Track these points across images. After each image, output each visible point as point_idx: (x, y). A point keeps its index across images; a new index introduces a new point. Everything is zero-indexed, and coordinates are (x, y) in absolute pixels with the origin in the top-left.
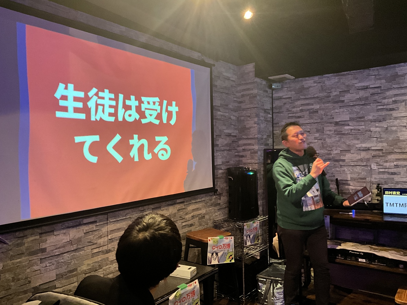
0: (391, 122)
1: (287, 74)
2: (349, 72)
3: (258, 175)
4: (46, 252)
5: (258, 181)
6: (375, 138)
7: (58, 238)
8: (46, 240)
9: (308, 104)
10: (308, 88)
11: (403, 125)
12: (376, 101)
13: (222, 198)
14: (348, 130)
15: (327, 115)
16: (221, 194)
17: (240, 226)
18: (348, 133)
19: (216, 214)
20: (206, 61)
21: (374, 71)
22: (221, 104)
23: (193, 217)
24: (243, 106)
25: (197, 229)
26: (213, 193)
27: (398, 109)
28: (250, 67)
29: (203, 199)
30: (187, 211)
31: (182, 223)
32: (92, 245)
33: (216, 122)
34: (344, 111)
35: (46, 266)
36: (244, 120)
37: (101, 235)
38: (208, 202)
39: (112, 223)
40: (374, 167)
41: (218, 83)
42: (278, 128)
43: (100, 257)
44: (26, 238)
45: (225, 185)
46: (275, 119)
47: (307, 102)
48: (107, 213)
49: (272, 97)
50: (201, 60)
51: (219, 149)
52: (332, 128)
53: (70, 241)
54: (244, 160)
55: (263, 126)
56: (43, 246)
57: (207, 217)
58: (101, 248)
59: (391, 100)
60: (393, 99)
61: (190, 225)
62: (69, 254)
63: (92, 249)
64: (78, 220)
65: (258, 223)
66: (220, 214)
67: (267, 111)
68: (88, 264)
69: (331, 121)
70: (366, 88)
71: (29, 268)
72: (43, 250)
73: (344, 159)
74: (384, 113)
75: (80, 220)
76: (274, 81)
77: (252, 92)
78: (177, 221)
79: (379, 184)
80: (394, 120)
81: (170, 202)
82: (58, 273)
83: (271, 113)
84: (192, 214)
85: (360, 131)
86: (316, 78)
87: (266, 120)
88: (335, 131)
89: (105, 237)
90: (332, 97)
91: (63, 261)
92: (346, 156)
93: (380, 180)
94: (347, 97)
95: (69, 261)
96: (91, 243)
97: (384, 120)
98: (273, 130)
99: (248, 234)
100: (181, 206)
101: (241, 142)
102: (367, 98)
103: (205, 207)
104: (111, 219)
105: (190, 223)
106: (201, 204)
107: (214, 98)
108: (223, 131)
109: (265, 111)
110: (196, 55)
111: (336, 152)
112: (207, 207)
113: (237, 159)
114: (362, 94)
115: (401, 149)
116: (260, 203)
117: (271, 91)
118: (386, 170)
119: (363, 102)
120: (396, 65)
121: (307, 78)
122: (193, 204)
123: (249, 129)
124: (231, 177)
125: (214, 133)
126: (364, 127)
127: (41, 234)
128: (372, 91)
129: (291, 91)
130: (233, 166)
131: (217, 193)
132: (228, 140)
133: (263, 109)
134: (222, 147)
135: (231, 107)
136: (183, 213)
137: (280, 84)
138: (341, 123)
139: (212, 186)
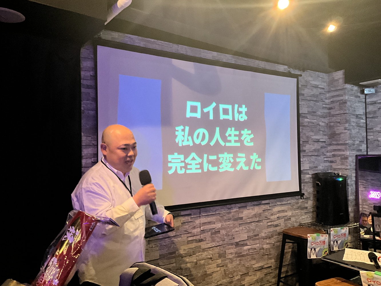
1: (379, 79)
3: (349, 181)
5: (349, 186)
13: (309, 202)
16: (308, 198)
19: (303, 217)
20: (293, 73)
22: (308, 111)
23: (278, 218)
24: (333, 112)
25: (283, 229)
26: (300, 197)
28: (339, 75)
29: (289, 202)
30: (273, 212)
32: (187, 233)
33: (302, 129)
35: (152, 247)
36: (333, 126)
37: (195, 226)
38: (294, 205)
39: (204, 217)
41: (306, 92)
42: (372, 134)
43: (194, 245)
45: (312, 189)
46: (369, 124)
48: (200, 208)
49: (366, 102)
50: (287, 72)
51: (306, 154)
54: (334, 166)
55: (354, 132)
57: (293, 219)
58: (195, 237)
61: (276, 226)
62: (169, 239)
63: (187, 237)
65: (347, 229)
66: (307, 217)
67: (359, 116)
68: (184, 249)
75: (178, 212)
76: (367, 86)
77: (341, 98)
78: (262, 220)
81: (255, 203)
82: (161, 254)
83: (364, 118)
84: (277, 215)
87: (359, 126)
89: (198, 228)
96: (187, 232)
98: (367, 136)
100: (267, 207)
101: (330, 148)
103: (291, 210)
104: (203, 213)
105: (275, 223)
106: (286, 207)
107: (300, 106)
108: (311, 137)
112: (293, 210)
113: (327, 164)
117: (364, 96)
122: (279, 206)
123: (339, 134)
124: (318, 182)
125: (301, 139)
130: (321, 171)
131: (303, 197)
132: (317, 146)
133: (354, 115)
134: (309, 153)
135: (320, 114)
136: (268, 214)
137: (374, 89)
139: (299, 190)
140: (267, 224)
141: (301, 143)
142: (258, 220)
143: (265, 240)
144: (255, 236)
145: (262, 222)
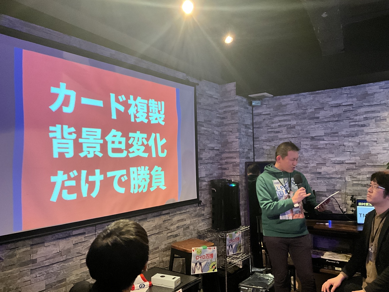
0: (363, 137)
1: (265, 92)
2: (323, 91)
3: (240, 186)
4: (36, 263)
5: (240, 192)
6: (348, 152)
7: (48, 249)
8: (37, 252)
9: (285, 120)
10: (285, 106)
11: (374, 140)
12: (348, 118)
13: (206, 209)
14: (323, 144)
15: (304, 131)
16: (204, 205)
17: (223, 237)
18: (323, 147)
19: (200, 224)
20: (191, 81)
21: (346, 90)
22: (204, 120)
23: (178, 228)
24: (225, 122)
25: (182, 239)
26: (197, 204)
27: (369, 125)
28: (232, 86)
29: (187, 210)
30: (172, 222)
31: (168, 234)
32: (80, 256)
33: (200, 137)
34: (319, 127)
35: (36, 277)
36: (226, 135)
38: (192, 213)
40: (348, 179)
41: (202, 100)
42: (258, 143)
44: (17, 250)
45: (208, 196)
46: (256, 134)
47: (285, 118)
48: (95, 225)
49: (253, 113)
50: (185, 79)
51: (203, 162)
52: (309, 142)
53: (60, 252)
54: (227, 172)
55: (244, 140)
56: (34, 257)
57: (191, 227)
59: (362, 117)
60: (364, 116)
61: (175, 236)
62: (58, 265)
63: (80, 260)
64: (68, 232)
65: (240, 233)
66: (204, 224)
67: (248, 126)
68: (77, 274)
69: (308, 136)
70: (338, 106)
71: (20, 278)
72: (34, 261)
73: (320, 172)
74: (356, 129)
75: (70, 231)
76: (254, 99)
77: (233, 108)
78: (163, 231)
79: (353, 196)
80: (365, 135)
81: (156, 214)
82: (47, 283)
83: (252, 128)
84: (177, 225)
85: (334, 146)
86: (293, 96)
87: (247, 135)
88: (311, 145)
90: (307, 114)
91: (53, 272)
92: (322, 169)
93: (353, 192)
94: (321, 114)
95: (58, 272)
96: (80, 254)
97: (357, 135)
98: (254, 144)
99: (231, 244)
100: (167, 217)
101: (224, 155)
102: (339, 115)
103: (189, 218)
104: (99, 231)
105: (175, 233)
106: (186, 215)
107: (197, 114)
108: (207, 145)
109: (246, 126)
110: (180, 75)
111: (313, 165)
112: (191, 218)
113: (220, 171)
114: (335, 111)
115: (373, 162)
116: (242, 213)
117: (251, 107)
118: (360, 182)
119: (337, 119)
120: (367, 85)
121: (285, 96)
122: (178, 215)
123: (231, 143)
124: (214, 189)
125: (198, 147)
126: (338, 142)
127: (32, 245)
128: (345, 108)
129: (269, 108)
130: (216, 178)
131: (201, 204)
132: (212, 154)
133: (244, 125)
134: (205, 160)
135: (214, 123)
136: (168, 224)
137: (260, 102)
138: (316, 138)
139: (197, 198)
140: (167, 235)
141: (198, 151)
142: (158, 232)
143: (164, 252)
144: (156, 249)
145: (162, 233)
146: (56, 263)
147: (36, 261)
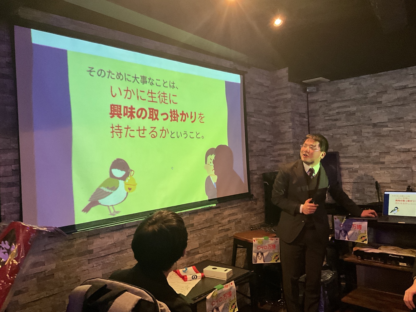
1: (321, 77)
2: (386, 72)
4: (93, 253)
6: (415, 139)
7: (103, 240)
8: (93, 243)
9: (344, 107)
10: (344, 90)
12: (415, 101)
13: (259, 203)
14: (387, 131)
15: (365, 117)
16: (257, 199)
18: (387, 134)
19: (253, 219)
20: (239, 69)
21: (412, 70)
22: (254, 110)
23: (229, 222)
24: (278, 111)
26: (249, 198)
28: (284, 72)
29: (239, 204)
30: (223, 216)
33: (250, 128)
34: (382, 112)
35: (93, 267)
36: (278, 125)
38: (244, 207)
40: (415, 168)
41: (252, 89)
44: (75, 241)
45: (261, 190)
46: (311, 122)
47: (344, 104)
49: (308, 100)
50: (232, 68)
51: (254, 154)
52: (370, 130)
53: (114, 243)
55: (298, 130)
56: (90, 248)
57: (243, 221)
61: (227, 230)
62: (113, 256)
66: (257, 219)
69: (369, 122)
70: (405, 88)
71: (79, 267)
72: (91, 252)
73: (383, 162)
76: (309, 85)
77: (285, 96)
78: (214, 225)
82: (104, 273)
83: (307, 117)
84: (228, 219)
85: (399, 133)
86: (352, 80)
87: (302, 124)
88: (373, 133)
90: (369, 99)
91: (108, 262)
92: (386, 158)
94: (384, 98)
95: (113, 262)
100: (217, 211)
101: (276, 147)
102: (405, 99)
103: (241, 212)
105: (226, 227)
106: (237, 209)
107: (247, 104)
108: (258, 137)
109: (301, 115)
110: (227, 64)
111: (376, 154)
112: (243, 212)
113: (273, 164)
114: (400, 94)
117: (306, 94)
119: (402, 103)
121: (343, 80)
122: (229, 209)
123: (284, 133)
124: (266, 182)
125: (248, 139)
126: (403, 128)
127: (88, 236)
128: (411, 91)
129: (327, 93)
130: (268, 171)
131: (252, 198)
132: (264, 146)
133: (298, 113)
134: (256, 153)
135: (265, 113)
136: (219, 218)
137: (315, 88)
138: (379, 124)
139: (248, 192)
140: (218, 229)
141: (248, 143)
142: (209, 225)
143: (216, 246)
144: (207, 242)
145: (213, 227)
146: (111, 254)
147: (93, 251)
